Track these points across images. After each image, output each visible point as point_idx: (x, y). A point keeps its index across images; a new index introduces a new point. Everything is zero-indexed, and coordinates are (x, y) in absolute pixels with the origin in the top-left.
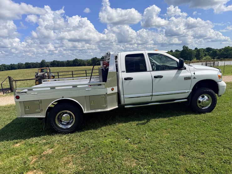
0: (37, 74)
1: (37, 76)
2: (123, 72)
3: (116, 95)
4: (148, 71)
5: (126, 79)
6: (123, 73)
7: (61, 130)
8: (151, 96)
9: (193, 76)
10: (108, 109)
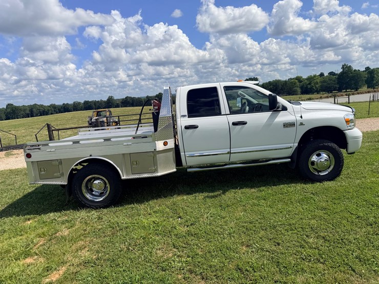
0: (91, 119)
1: (90, 122)
2: (184, 116)
3: (172, 152)
4: (222, 114)
5: (187, 128)
6: (183, 119)
7: (90, 203)
8: (228, 153)
9: (299, 120)
10: (159, 174)
